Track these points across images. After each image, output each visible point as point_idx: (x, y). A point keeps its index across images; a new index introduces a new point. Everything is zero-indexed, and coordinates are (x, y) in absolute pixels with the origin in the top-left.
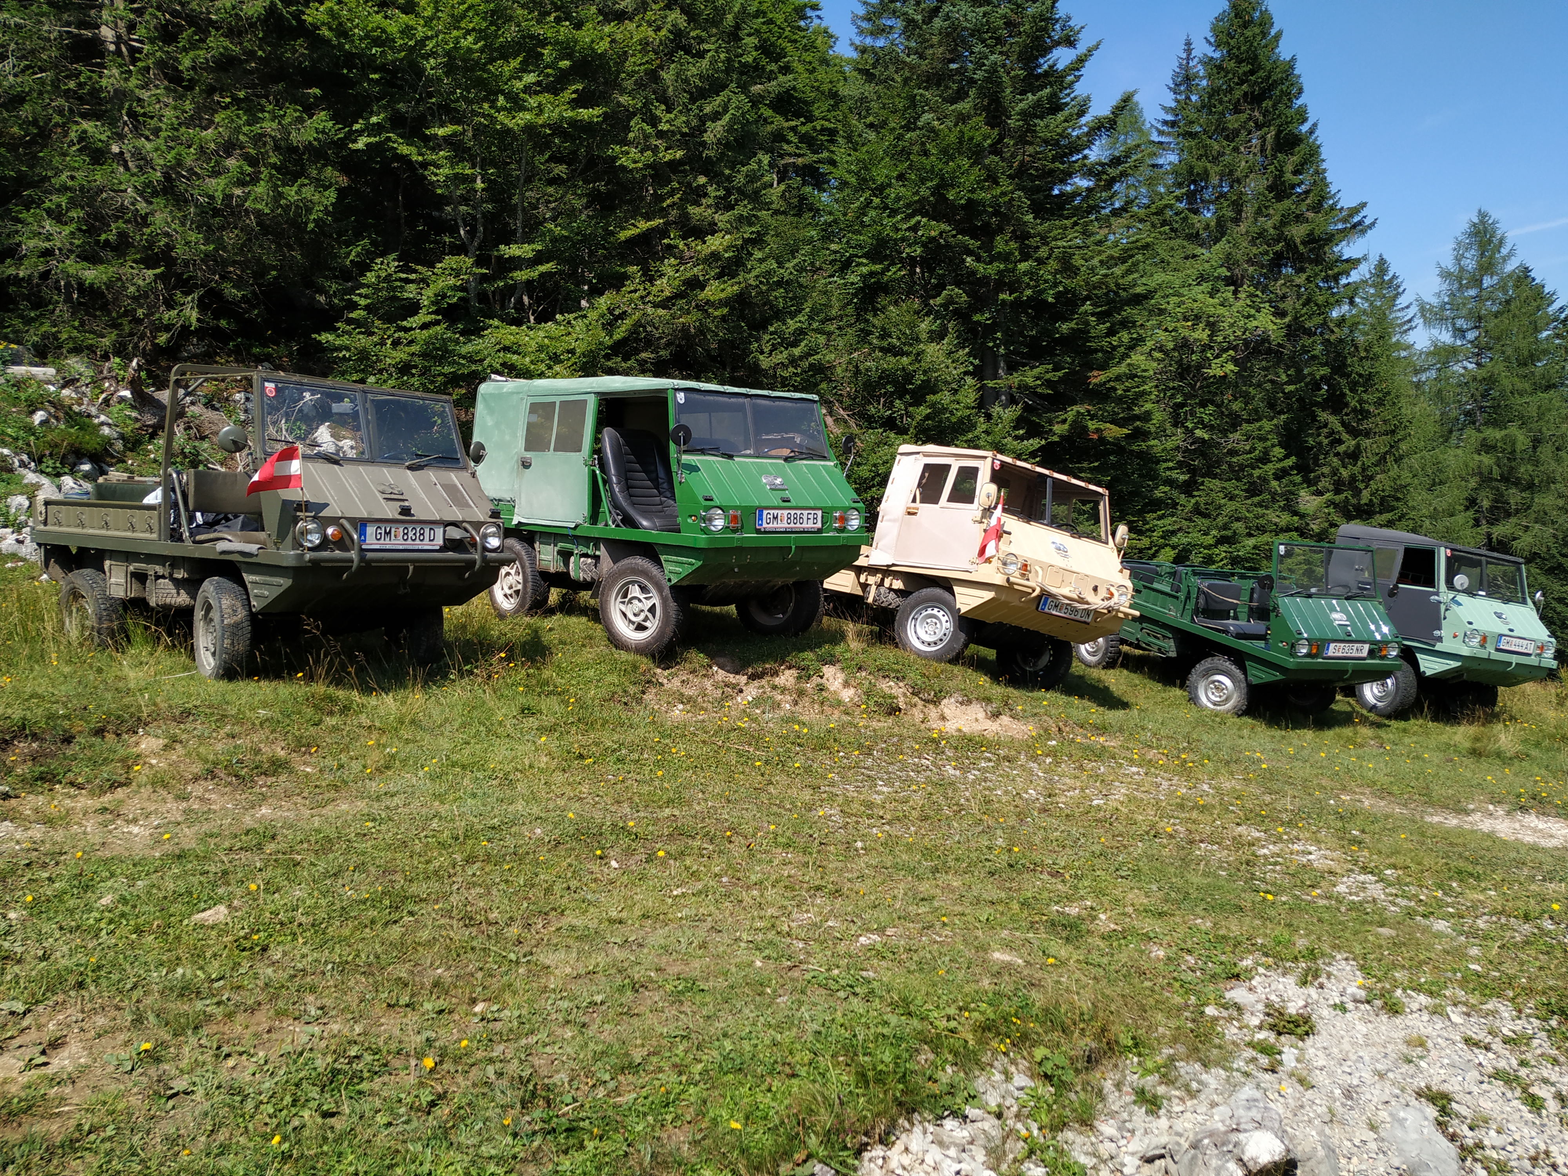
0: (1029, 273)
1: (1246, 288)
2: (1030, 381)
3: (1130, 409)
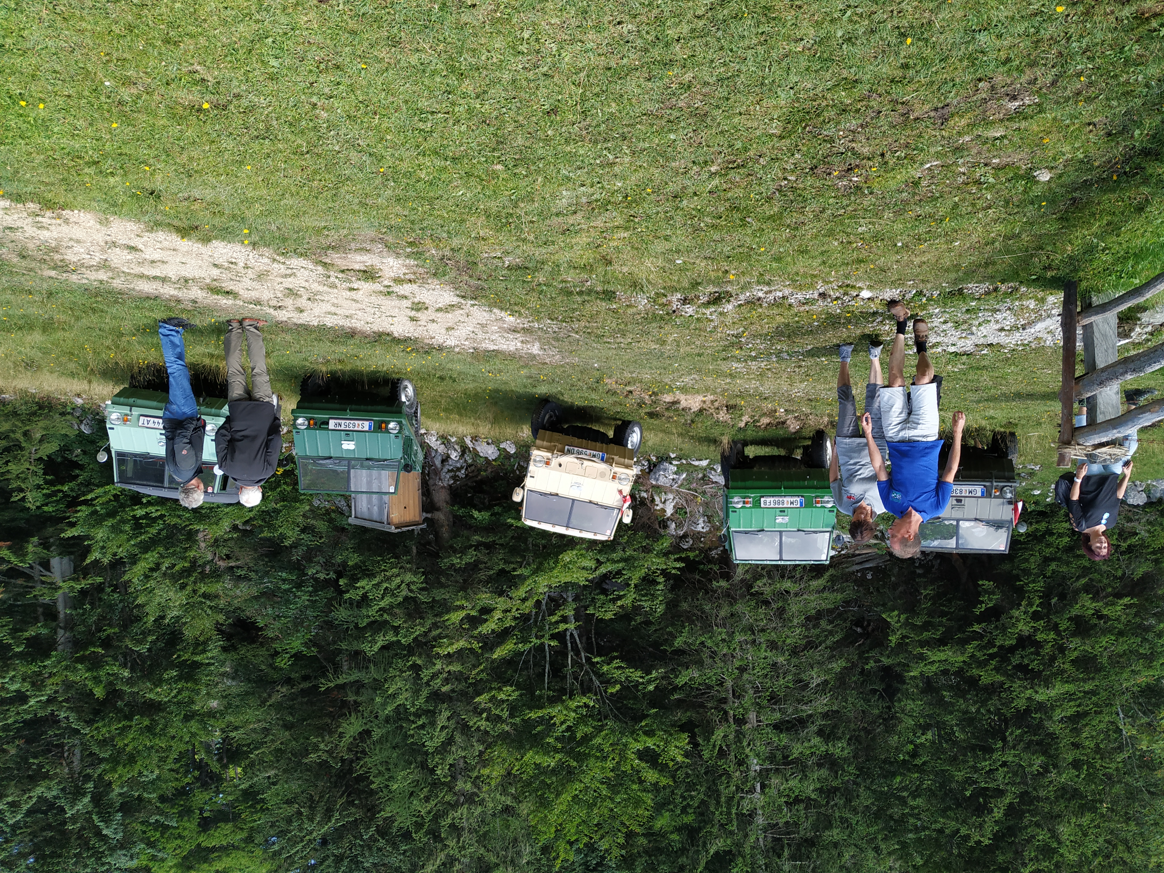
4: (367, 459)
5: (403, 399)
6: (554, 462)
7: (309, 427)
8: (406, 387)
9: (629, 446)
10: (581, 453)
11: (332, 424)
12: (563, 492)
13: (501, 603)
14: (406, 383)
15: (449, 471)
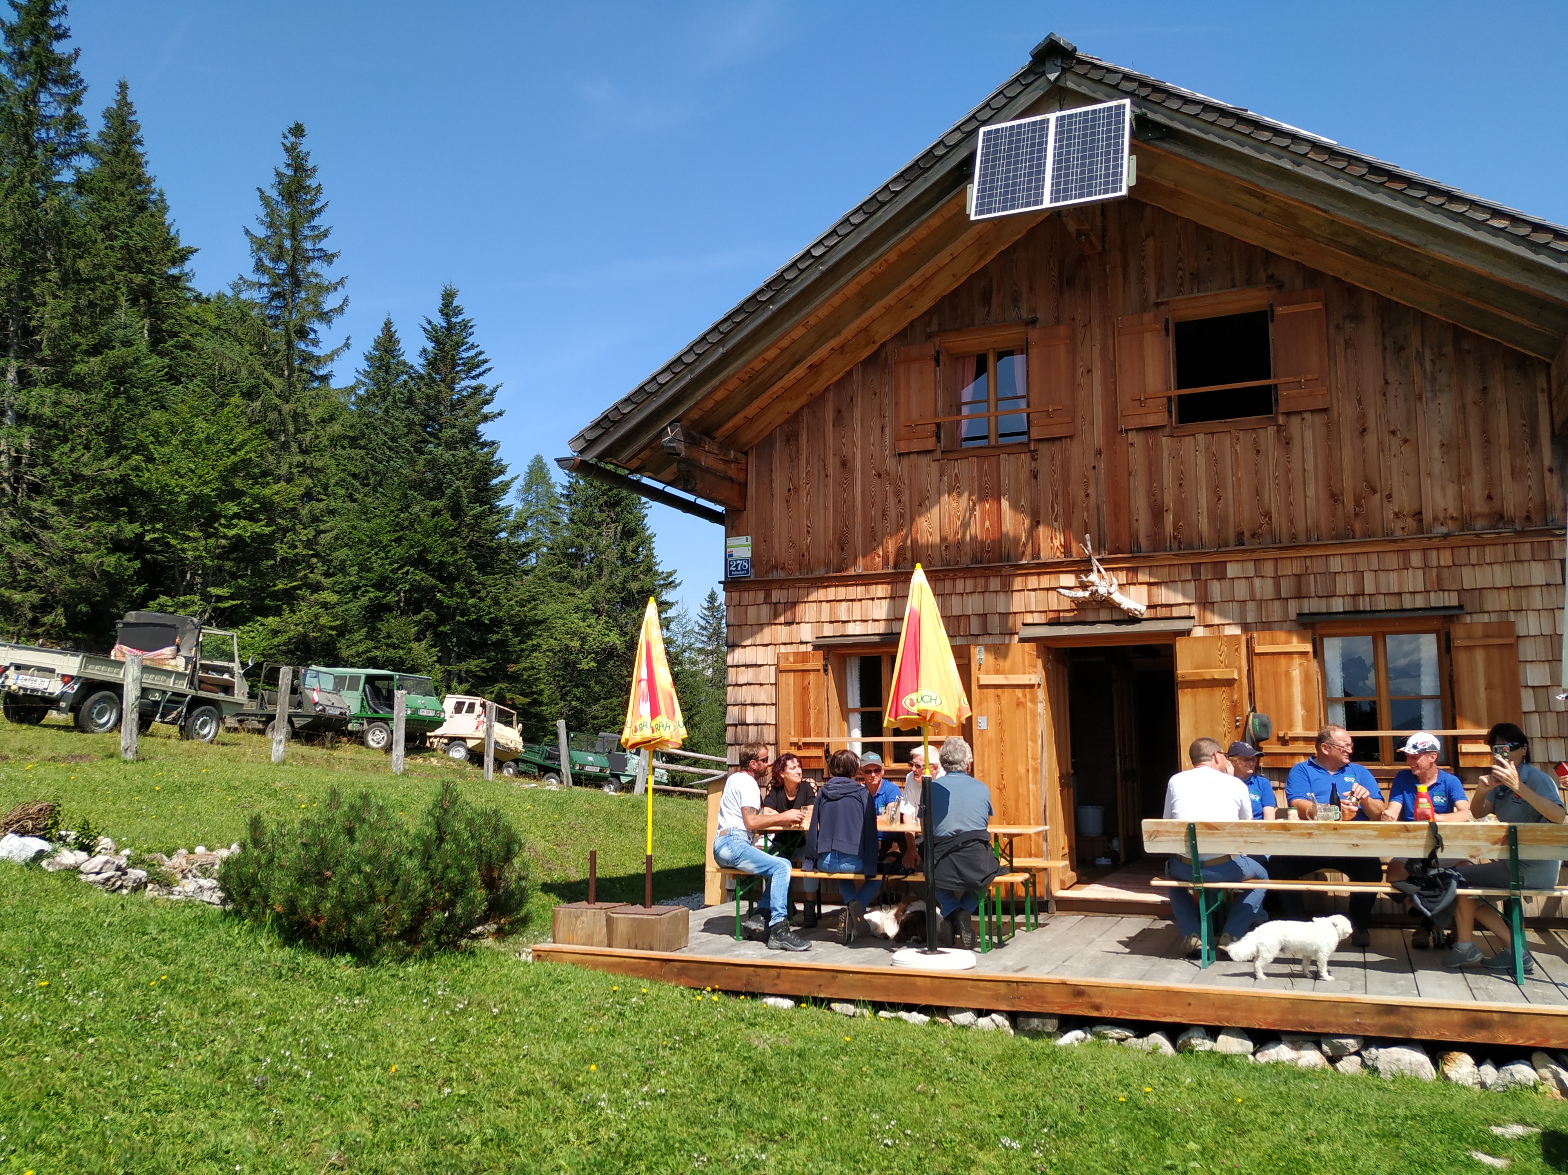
0: (474, 606)
1: (604, 618)
2: (473, 668)
3: (530, 687)
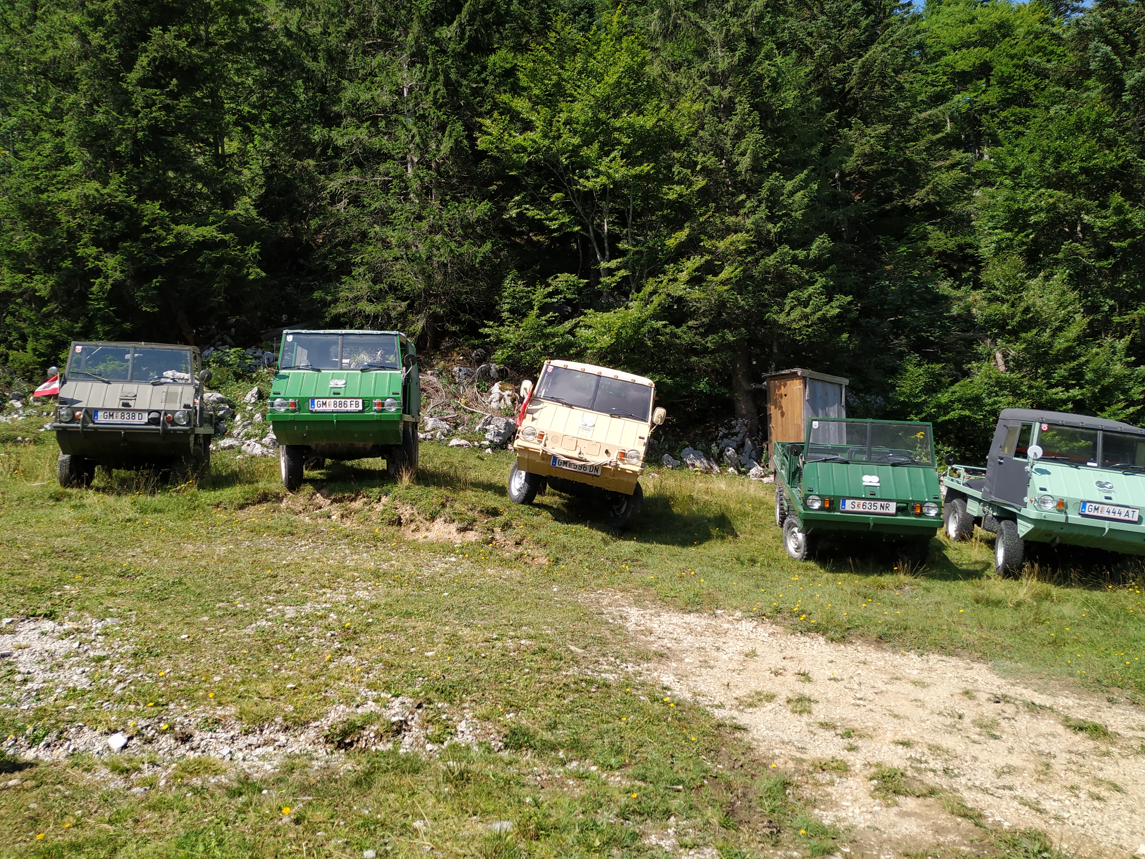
4: (847, 463)
5: (800, 536)
6: (614, 456)
7: (922, 504)
8: (797, 549)
9: (523, 473)
10: (581, 466)
11: (892, 508)
12: (604, 419)
13: (679, 289)
14: (797, 555)
15: (736, 434)
